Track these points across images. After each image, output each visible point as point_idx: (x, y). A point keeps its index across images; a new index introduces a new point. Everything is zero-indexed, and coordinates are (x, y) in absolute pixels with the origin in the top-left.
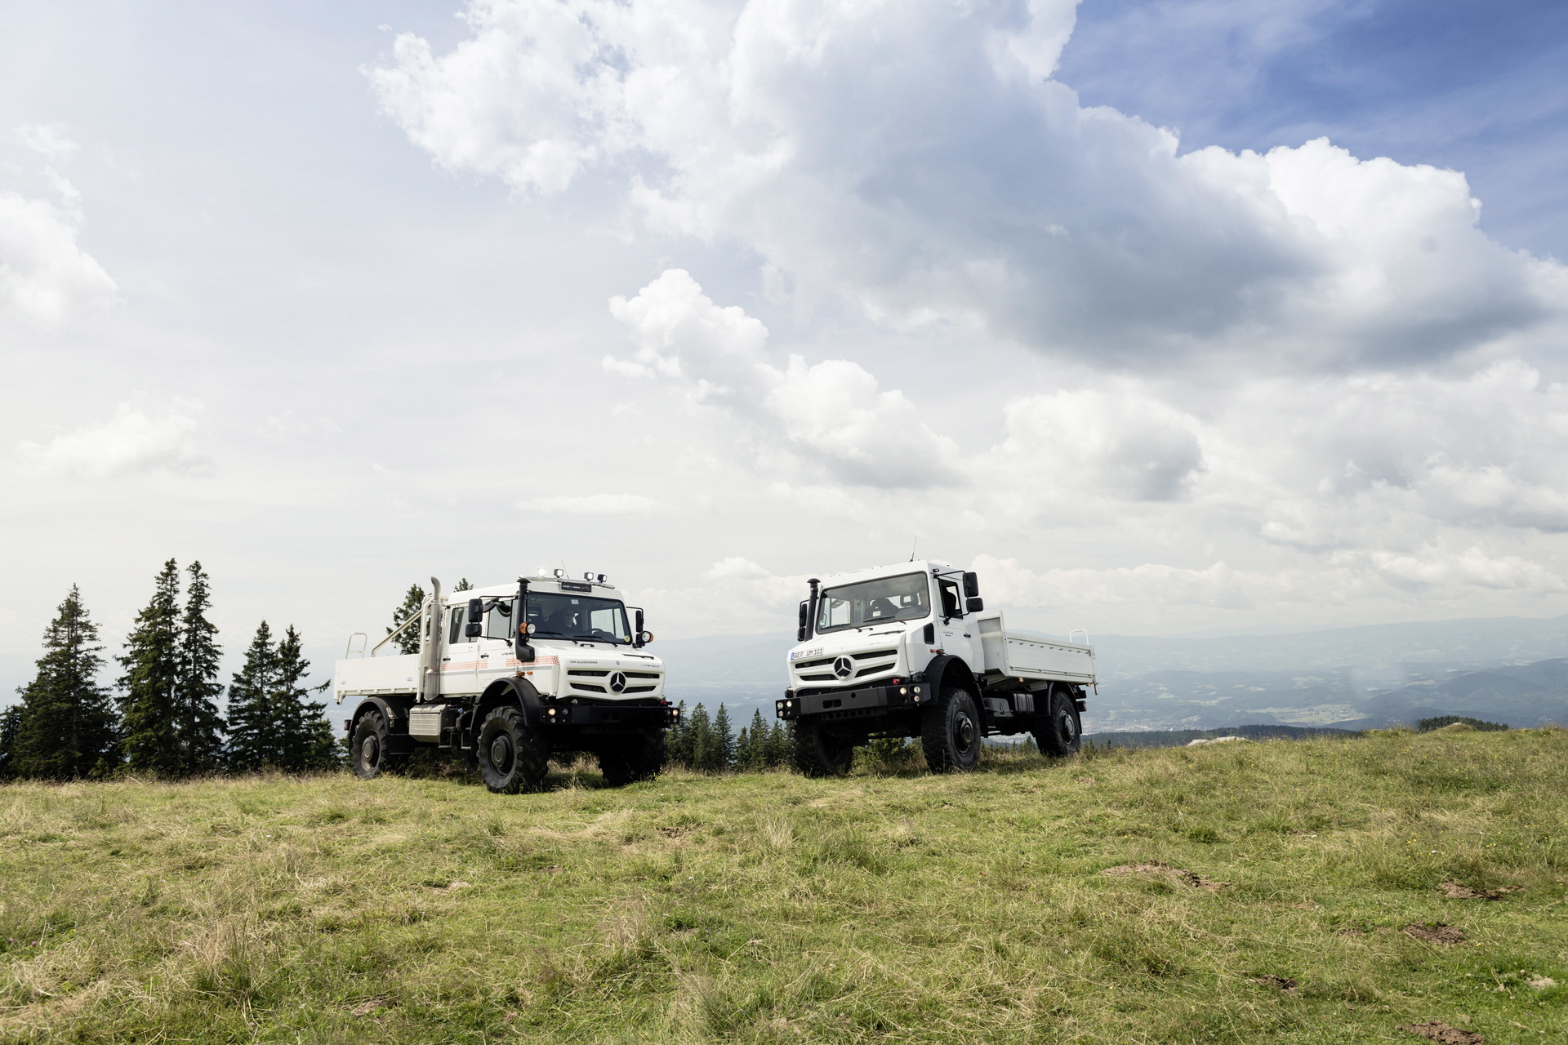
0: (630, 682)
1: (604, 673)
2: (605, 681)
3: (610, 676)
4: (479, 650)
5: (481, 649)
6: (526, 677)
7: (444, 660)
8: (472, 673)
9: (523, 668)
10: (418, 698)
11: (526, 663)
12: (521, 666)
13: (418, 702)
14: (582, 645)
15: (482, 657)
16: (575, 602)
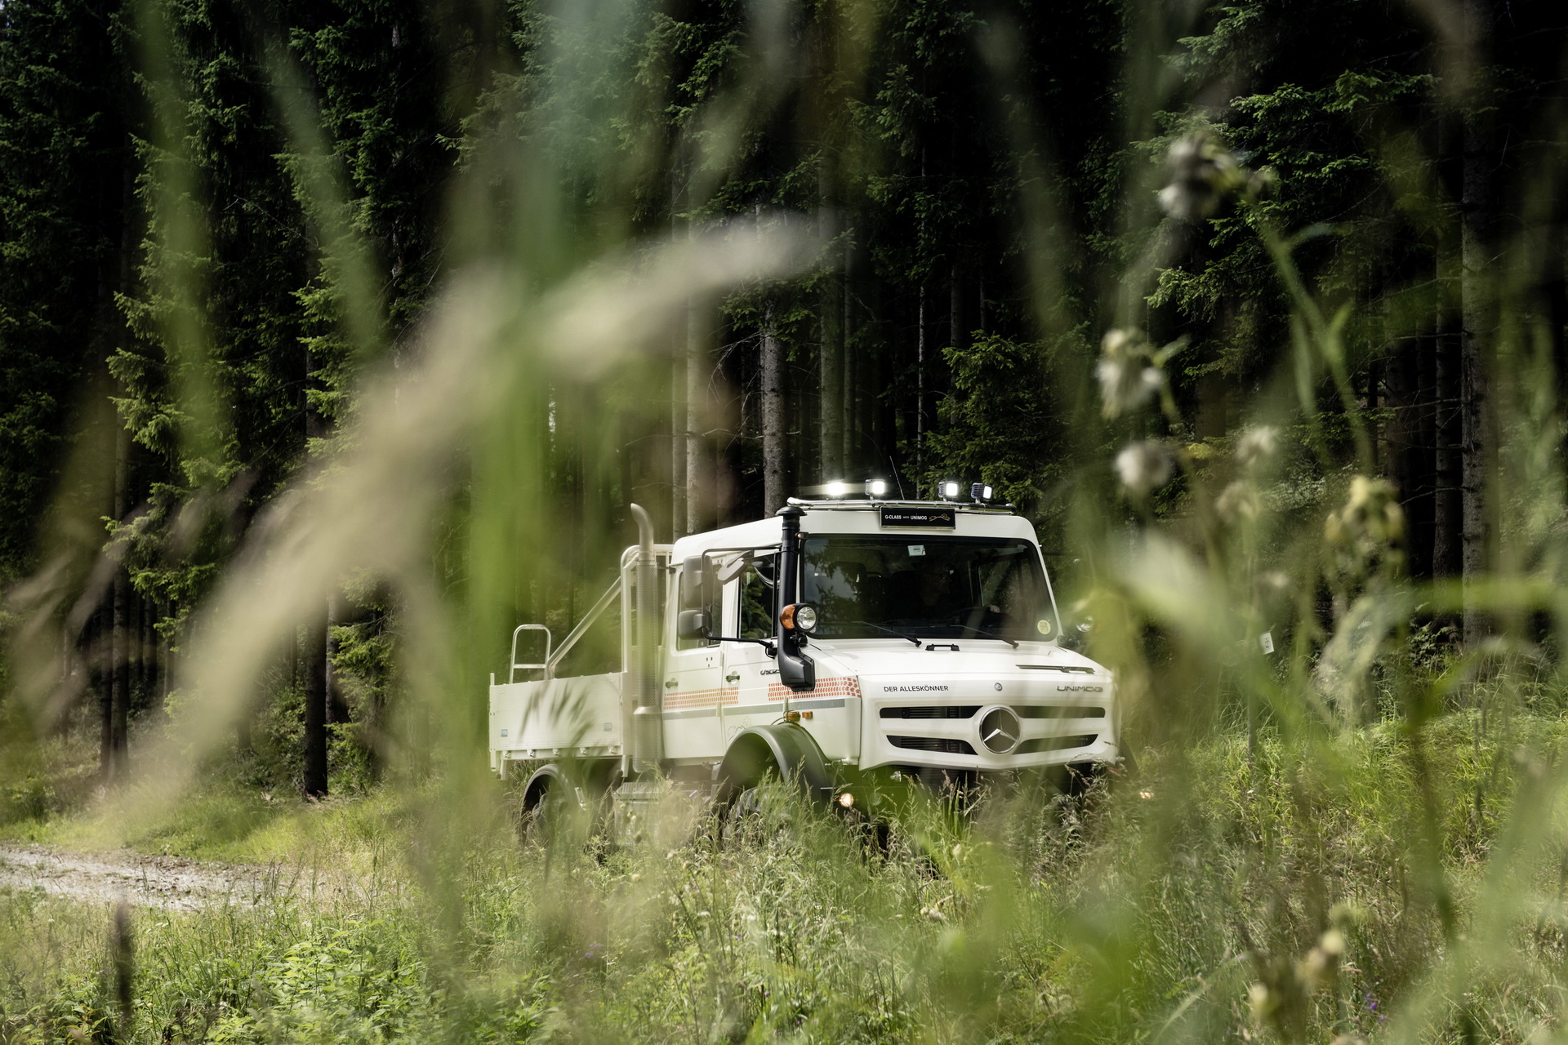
0: (1030, 728)
1: (967, 712)
2: (966, 729)
3: (980, 716)
4: (723, 664)
5: (727, 663)
6: (803, 722)
7: (668, 685)
8: (712, 713)
9: (797, 704)
10: (624, 768)
11: (800, 694)
12: (794, 699)
13: (625, 775)
14: (930, 648)
15: (729, 679)
16: (916, 551)
